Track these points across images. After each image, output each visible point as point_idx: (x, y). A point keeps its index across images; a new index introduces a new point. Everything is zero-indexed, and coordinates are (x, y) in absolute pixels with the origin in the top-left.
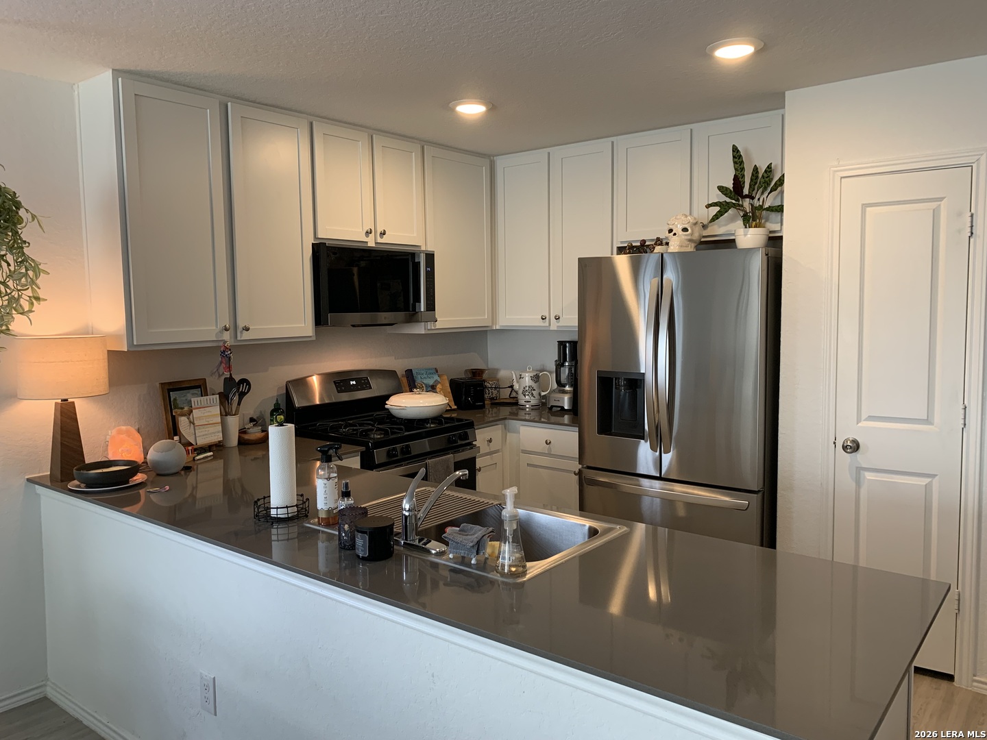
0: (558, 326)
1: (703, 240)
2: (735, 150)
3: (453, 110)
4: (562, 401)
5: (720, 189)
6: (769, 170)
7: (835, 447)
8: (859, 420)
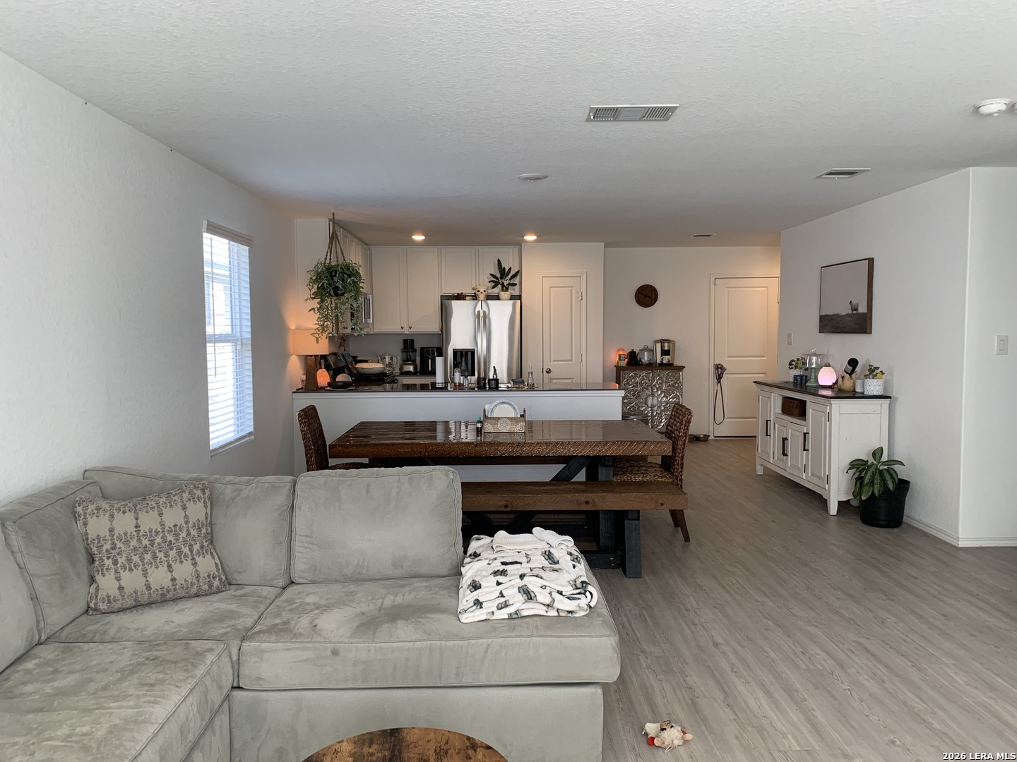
0: (409, 332)
1: (488, 295)
2: (499, 260)
3: (411, 238)
4: (411, 368)
5: (491, 275)
6: (510, 269)
7: (543, 372)
8: (550, 362)
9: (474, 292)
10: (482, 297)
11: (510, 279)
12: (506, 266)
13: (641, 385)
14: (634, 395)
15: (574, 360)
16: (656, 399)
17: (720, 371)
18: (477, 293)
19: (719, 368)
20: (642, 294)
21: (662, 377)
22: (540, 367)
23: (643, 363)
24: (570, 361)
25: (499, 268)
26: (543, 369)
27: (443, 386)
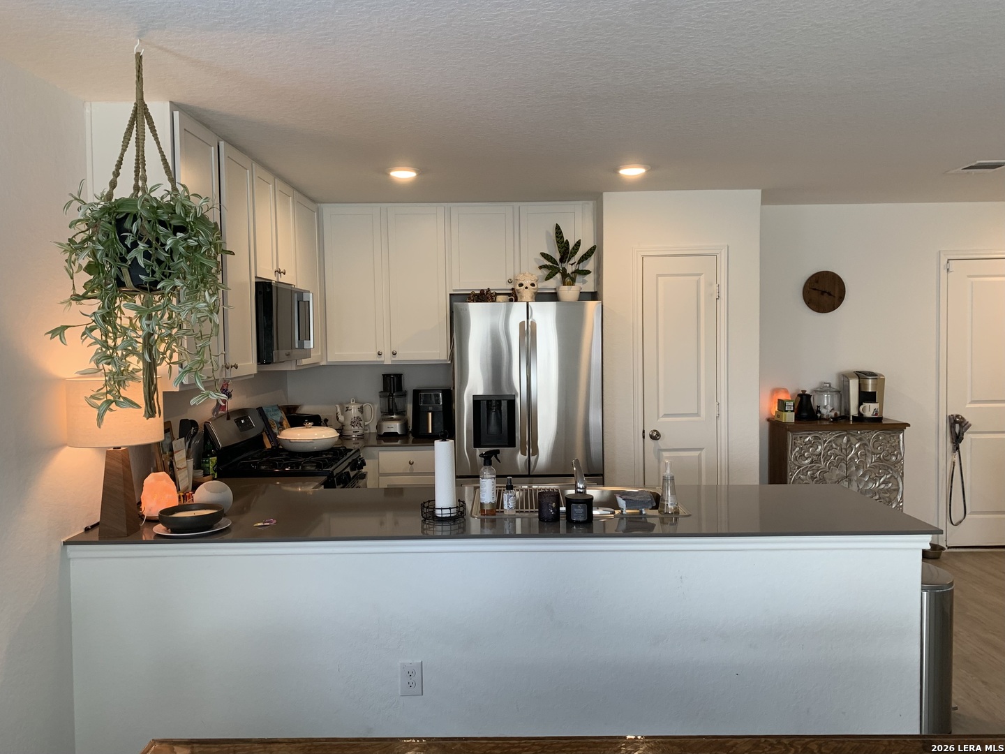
0: (392, 361)
1: (539, 292)
2: (558, 228)
3: (389, 175)
4: (395, 427)
5: (543, 255)
6: (578, 244)
7: (644, 437)
8: (658, 417)
9: (511, 286)
10: (527, 294)
11: (579, 263)
12: (570, 237)
13: (827, 458)
14: (813, 478)
15: (703, 412)
16: (854, 484)
17: (958, 427)
18: (518, 287)
19: (955, 423)
20: (815, 289)
21: (866, 444)
22: (638, 429)
23: (825, 417)
24: (698, 415)
25: (557, 242)
26: (644, 432)
27: (452, 515)
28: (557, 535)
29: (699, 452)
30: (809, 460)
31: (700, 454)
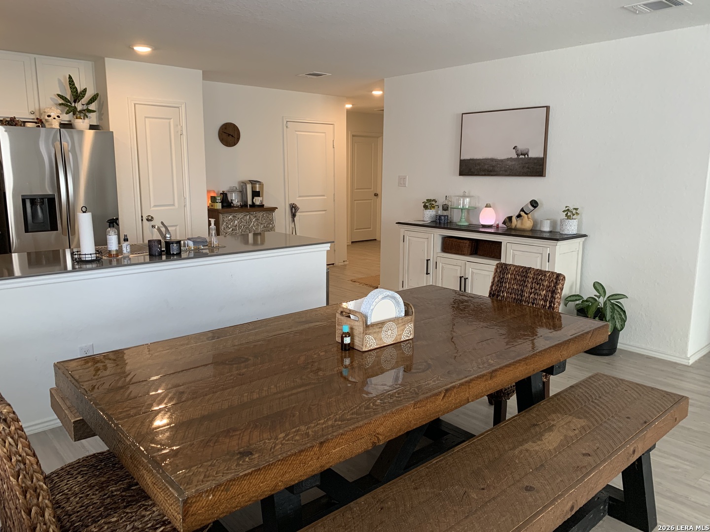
2: (70, 77)
5: (60, 96)
6: (85, 91)
7: (142, 220)
8: (150, 208)
9: (36, 117)
10: (55, 123)
11: (86, 104)
12: (79, 85)
13: (240, 227)
15: (176, 204)
17: (294, 209)
18: (46, 118)
19: (293, 207)
20: (225, 133)
21: (258, 219)
22: (138, 214)
23: (235, 206)
24: (173, 205)
25: (70, 88)
26: (142, 217)
27: (93, 258)
28: (161, 261)
29: (175, 228)
30: (231, 229)
31: (176, 229)
